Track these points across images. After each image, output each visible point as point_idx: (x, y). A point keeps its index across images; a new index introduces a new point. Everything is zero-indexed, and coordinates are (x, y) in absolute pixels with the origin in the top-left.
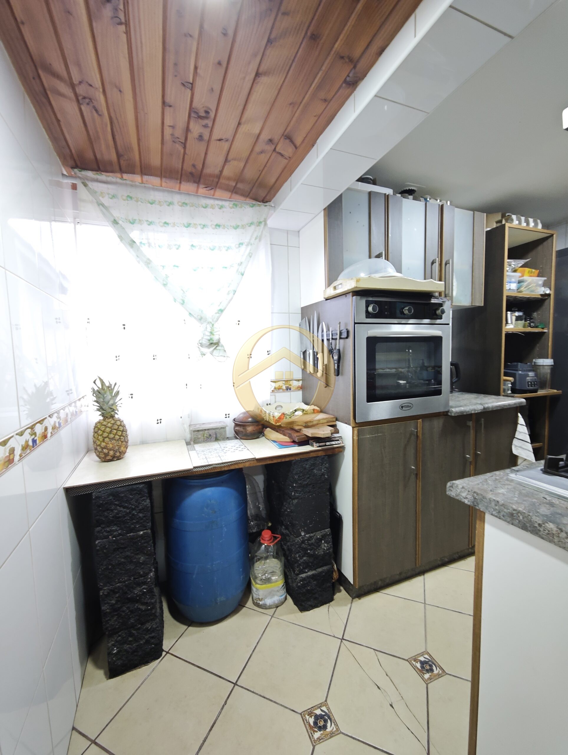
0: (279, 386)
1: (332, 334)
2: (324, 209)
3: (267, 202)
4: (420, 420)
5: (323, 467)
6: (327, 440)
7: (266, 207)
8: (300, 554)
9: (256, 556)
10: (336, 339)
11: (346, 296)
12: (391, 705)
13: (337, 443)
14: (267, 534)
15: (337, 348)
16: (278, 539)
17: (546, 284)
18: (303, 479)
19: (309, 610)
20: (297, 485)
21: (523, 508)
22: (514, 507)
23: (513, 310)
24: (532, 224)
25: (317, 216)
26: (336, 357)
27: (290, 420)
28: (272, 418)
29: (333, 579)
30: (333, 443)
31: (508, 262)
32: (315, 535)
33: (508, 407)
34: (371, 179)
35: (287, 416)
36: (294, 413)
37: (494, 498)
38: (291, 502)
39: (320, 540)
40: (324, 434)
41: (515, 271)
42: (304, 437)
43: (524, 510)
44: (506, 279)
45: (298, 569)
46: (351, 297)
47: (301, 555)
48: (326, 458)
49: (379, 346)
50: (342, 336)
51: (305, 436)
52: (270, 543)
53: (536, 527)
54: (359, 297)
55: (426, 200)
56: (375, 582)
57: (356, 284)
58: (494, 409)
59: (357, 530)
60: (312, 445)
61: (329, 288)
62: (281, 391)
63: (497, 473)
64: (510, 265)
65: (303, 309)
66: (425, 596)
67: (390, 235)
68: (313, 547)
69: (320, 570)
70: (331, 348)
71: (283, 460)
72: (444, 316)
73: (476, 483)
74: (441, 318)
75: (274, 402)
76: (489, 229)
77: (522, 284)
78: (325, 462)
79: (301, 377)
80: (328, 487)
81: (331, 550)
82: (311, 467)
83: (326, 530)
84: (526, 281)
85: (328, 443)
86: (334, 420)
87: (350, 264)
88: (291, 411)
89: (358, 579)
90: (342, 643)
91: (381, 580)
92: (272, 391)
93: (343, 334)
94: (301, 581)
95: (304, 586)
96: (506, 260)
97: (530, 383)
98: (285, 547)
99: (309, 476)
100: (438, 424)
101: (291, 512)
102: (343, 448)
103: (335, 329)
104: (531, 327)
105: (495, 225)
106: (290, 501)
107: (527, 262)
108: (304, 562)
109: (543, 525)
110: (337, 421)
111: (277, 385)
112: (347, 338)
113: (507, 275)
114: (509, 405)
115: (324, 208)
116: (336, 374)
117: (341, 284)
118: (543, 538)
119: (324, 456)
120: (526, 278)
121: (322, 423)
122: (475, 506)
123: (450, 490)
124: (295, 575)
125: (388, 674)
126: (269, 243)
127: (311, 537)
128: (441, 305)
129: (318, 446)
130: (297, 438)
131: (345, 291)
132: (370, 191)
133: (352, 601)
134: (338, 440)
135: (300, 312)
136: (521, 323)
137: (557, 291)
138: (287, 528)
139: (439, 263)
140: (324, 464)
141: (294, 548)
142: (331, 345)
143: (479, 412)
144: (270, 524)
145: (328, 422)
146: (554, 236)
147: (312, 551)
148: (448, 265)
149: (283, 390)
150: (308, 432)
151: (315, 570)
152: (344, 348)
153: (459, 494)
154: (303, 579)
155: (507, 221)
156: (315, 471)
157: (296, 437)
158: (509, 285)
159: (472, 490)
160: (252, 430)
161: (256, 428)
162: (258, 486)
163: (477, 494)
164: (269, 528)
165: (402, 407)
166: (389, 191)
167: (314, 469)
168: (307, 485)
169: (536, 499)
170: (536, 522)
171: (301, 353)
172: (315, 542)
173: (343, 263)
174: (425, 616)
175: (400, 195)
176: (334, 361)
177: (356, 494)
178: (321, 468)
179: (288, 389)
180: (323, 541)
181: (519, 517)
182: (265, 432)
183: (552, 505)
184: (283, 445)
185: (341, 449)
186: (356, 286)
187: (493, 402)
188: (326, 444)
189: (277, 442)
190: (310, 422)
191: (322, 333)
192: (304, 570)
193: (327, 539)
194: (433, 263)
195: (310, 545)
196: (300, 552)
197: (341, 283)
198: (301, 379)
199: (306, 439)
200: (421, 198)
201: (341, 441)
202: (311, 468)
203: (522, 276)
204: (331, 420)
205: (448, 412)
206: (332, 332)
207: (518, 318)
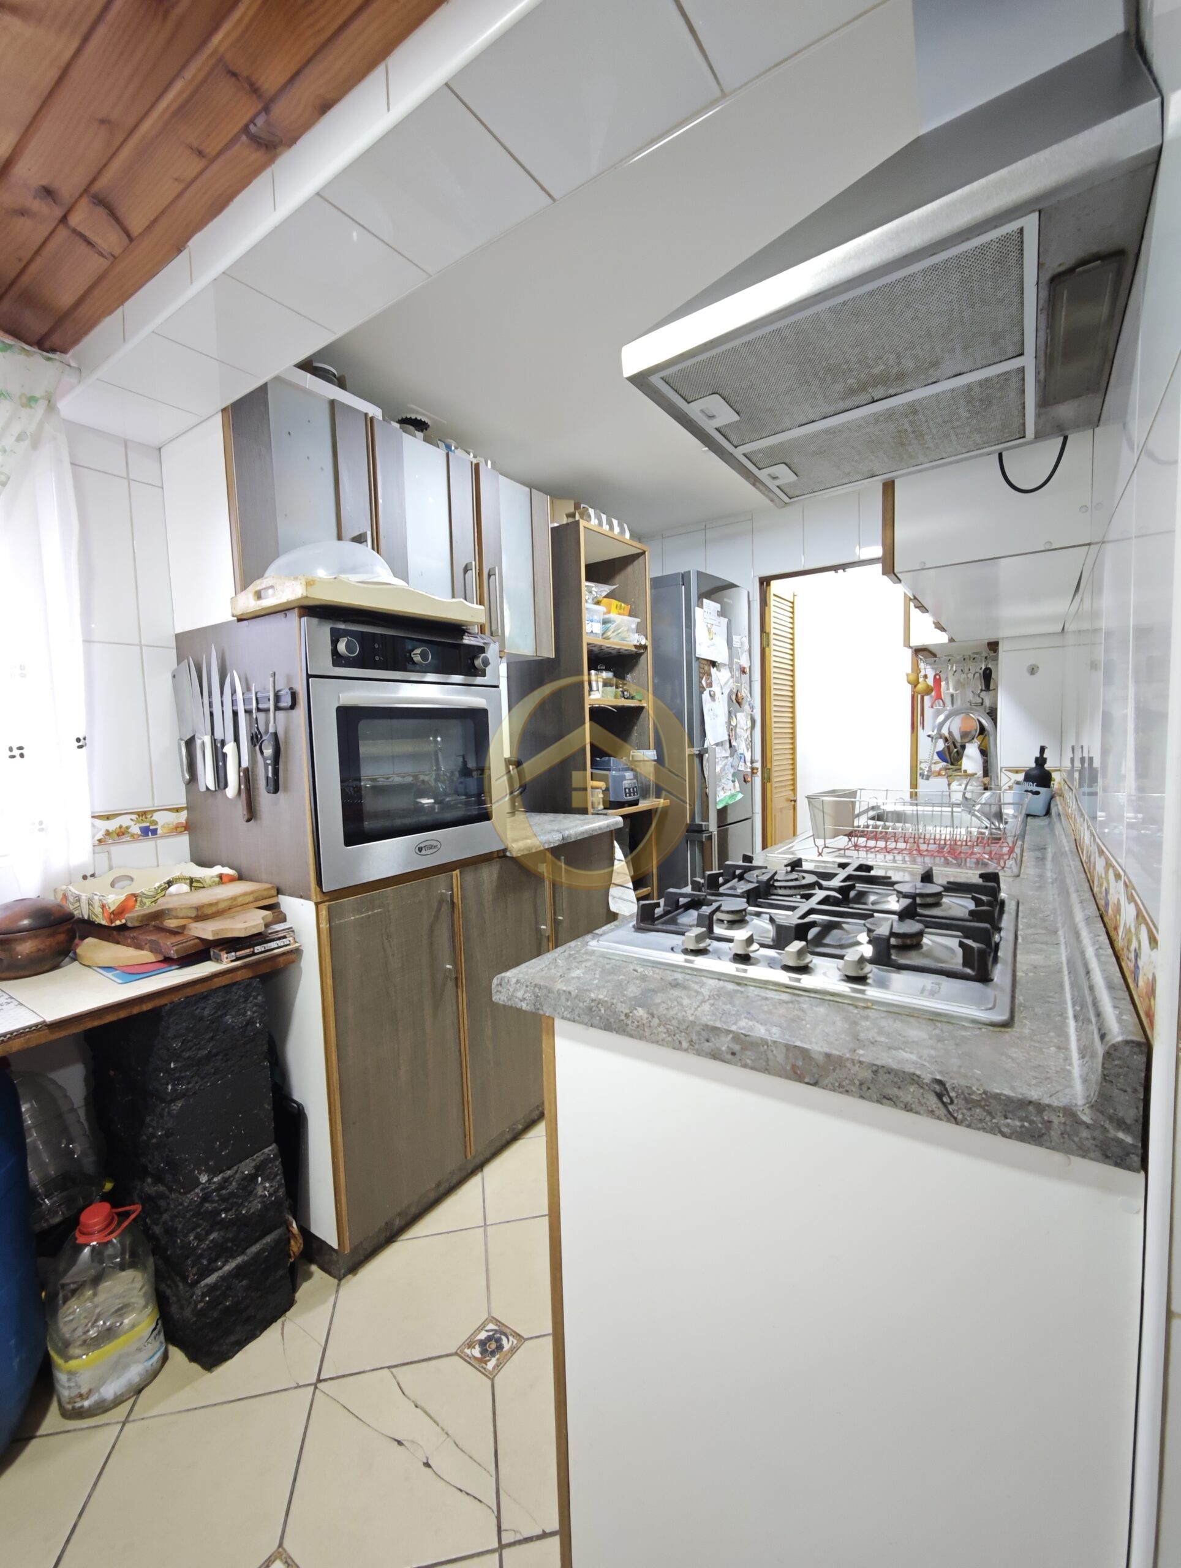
0: (121, 827)
1: (257, 699)
2: (224, 410)
3: (53, 350)
4: (457, 872)
5: (249, 1005)
6: (256, 942)
7: (49, 363)
8: (199, 1230)
9: (63, 1286)
10: (267, 710)
11: (286, 615)
12: (427, 1465)
13: (282, 944)
14: (96, 1216)
15: (271, 730)
16: (133, 1217)
17: (640, 629)
18: (195, 1045)
19: (232, 1357)
20: (179, 1064)
21: (605, 993)
22: (593, 995)
23: (599, 668)
24: (617, 530)
25: (203, 421)
26: (268, 752)
27: (155, 908)
28: (98, 910)
29: (290, 1257)
30: (273, 945)
31: (587, 586)
32: (237, 1171)
33: (599, 832)
34: (334, 375)
35: (145, 900)
36: (165, 889)
37: (564, 988)
38: (167, 1110)
39: (252, 1178)
40: (246, 928)
41: (598, 603)
42: (195, 945)
43: (606, 996)
44: (585, 615)
45: (195, 1270)
46: (297, 618)
47: (203, 1233)
48: (256, 983)
49: (364, 727)
50: (282, 704)
51: (196, 941)
52: (109, 1234)
53: (623, 1020)
54: (315, 621)
55: (448, 447)
56: (387, 1223)
57: (307, 591)
58: (579, 838)
59: (339, 1127)
60: (218, 960)
61: (243, 593)
62: (128, 839)
63: (572, 944)
64: (591, 592)
65: (178, 637)
66: (485, 1212)
67: (380, 501)
68: (235, 1200)
69: (255, 1249)
70: (256, 730)
71: (136, 1010)
72: (488, 669)
73: (538, 968)
74: (484, 675)
75: (107, 867)
76: (556, 525)
77: (609, 625)
78: (254, 994)
79: (184, 801)
80: (265, 1047)
81: (282, 1192)
82: (216, 1013)
83: (266, 1150)
84: (614, 621)
85: (258, 949)
86: (274, 892)
87: (293, 546)
88: (157, 885)
89: (348, 1234)
90: (317, 1391)
91: (399, 1215)
92: (100, 841)
93: (283, 699)
94: (204, 1295)
95: (211, 1305)
96: (585, 583)
97: (627, 790)
98: (157, 1230)
99: (211, 1034)
100: (489, 875)
101: (168, 1134)
102: (297, 952)
103: (265, 689)
104: (625, 698)
105: (565, 521)
106: (163, 1109)
107: (614, 589)
108: (211, 1245)
109: (631, 1014)
110: (279, 896)
111: (112, 825)
112: (293, 706)
113: (587, 609)
114: (600, 828)
115: (223, 406)
116: (271, 788)
117: (272, 587)
118: (631, 1036)
119: (251, 978)
120: (613, 615)
121: (243, 905)
122: (538, 1009)
123: (498, 991)
124: (188, 1289)
125: (419, 1403)
126: (66, 460)
127: (226, 1180)
128: (482, 650)
129: (234, 958)
130: (174, 948)
131: (280, 604)
132: (332, 398)
133: (339, 1285)
134: (285, 937)
135: (174, 644)
136: (611, 690)
137: (656, 641)
138: (158, 1179)
139: (478, 571)
140: (251, 999)
141: (180, 1222)
142: (257, 723)
143: (556, 845)
144: (108, 1186)
145: (256, 900)
146: (647, 553)
147: (230, 1213)
148: (492, 577)
149: (133, 836)
150: (203, 929)
151: (243, 1253)
152: (287, 732)
153: (512, 996)
154: (213, 1288)
155: (582, 517)
156: (229, 1019)
157: (171, 946)
158: (590, 625)
159: (531, 983)
160: (34, 949)
161: (48, 943)
162: (66, 1096)
163: (540, 988)
164: (106, 1198)
165: (420, 850)
166: (375, 411)
167: (226, 1014)
168: (210, 1057)
169: (624, 975)
170: (622, 1012)
171: (180, 745)
172: (237, 1189)
173: (277, 543)
174: (486, 1251)
175: (397, 426)
176: (265, 759)
177: (334, 1048)
178: (244, 1008)
179: (148, 832)
180: (260, 1179)
181: (600, 1010)
182: (78, 951)
183: (643, 978)
184: (133, 972)
185: (293, 956)
186: (305, 594)
187: (576, 826)
188: (253, 952)
189: (116, 970)
190: (211, 905)
191: (232, 695)
192: (213, 1265)
193: (269, 1171)
194: (466, 570)
195: (223, 1199)
196: (199, 1226)
197: (271, 584)
198: (185, 805)
199: (202, 947)
200: (439, 442)
201: (291, 939)
202: (216, 1015)
203: (609, 612)
204: (265, 893)
205: (505, 850)
206: (256, 693)
207: (606, 684)
